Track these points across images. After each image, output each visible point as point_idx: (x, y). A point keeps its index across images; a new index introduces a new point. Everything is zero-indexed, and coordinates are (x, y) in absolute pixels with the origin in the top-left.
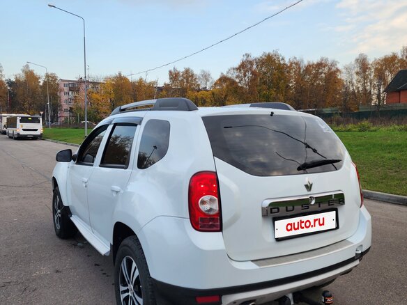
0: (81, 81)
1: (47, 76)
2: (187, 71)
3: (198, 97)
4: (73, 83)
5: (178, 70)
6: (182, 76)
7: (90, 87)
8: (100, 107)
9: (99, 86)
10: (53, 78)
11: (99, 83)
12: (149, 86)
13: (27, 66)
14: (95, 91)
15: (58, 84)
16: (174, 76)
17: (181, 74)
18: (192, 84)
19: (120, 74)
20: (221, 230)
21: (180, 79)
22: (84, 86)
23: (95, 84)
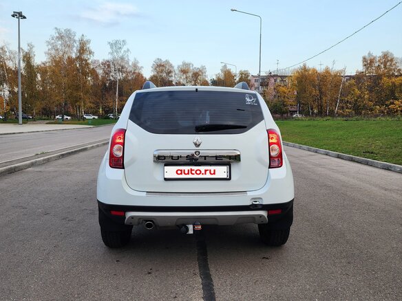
0: (270, 76)
1: (241, 74)
2: (385, 56)
3: (397, 84)
4: (263, 78)
5: (374, 55)
6: (379, 61)
7: (278, 81)
8: (286, 100)
9: (287, 79)
10: (245, 75)
11: (286, 76)
12: (335, 76)
13: (225, 66)
14: (282, 85)
15: (250, 80)
16: (368, 62)
17: (378, 59)
18: (391, 70)
19: (305, 66)
20: (123, 168)
21: (377, 65)
22: (272, 80)
23: (283, 77)
